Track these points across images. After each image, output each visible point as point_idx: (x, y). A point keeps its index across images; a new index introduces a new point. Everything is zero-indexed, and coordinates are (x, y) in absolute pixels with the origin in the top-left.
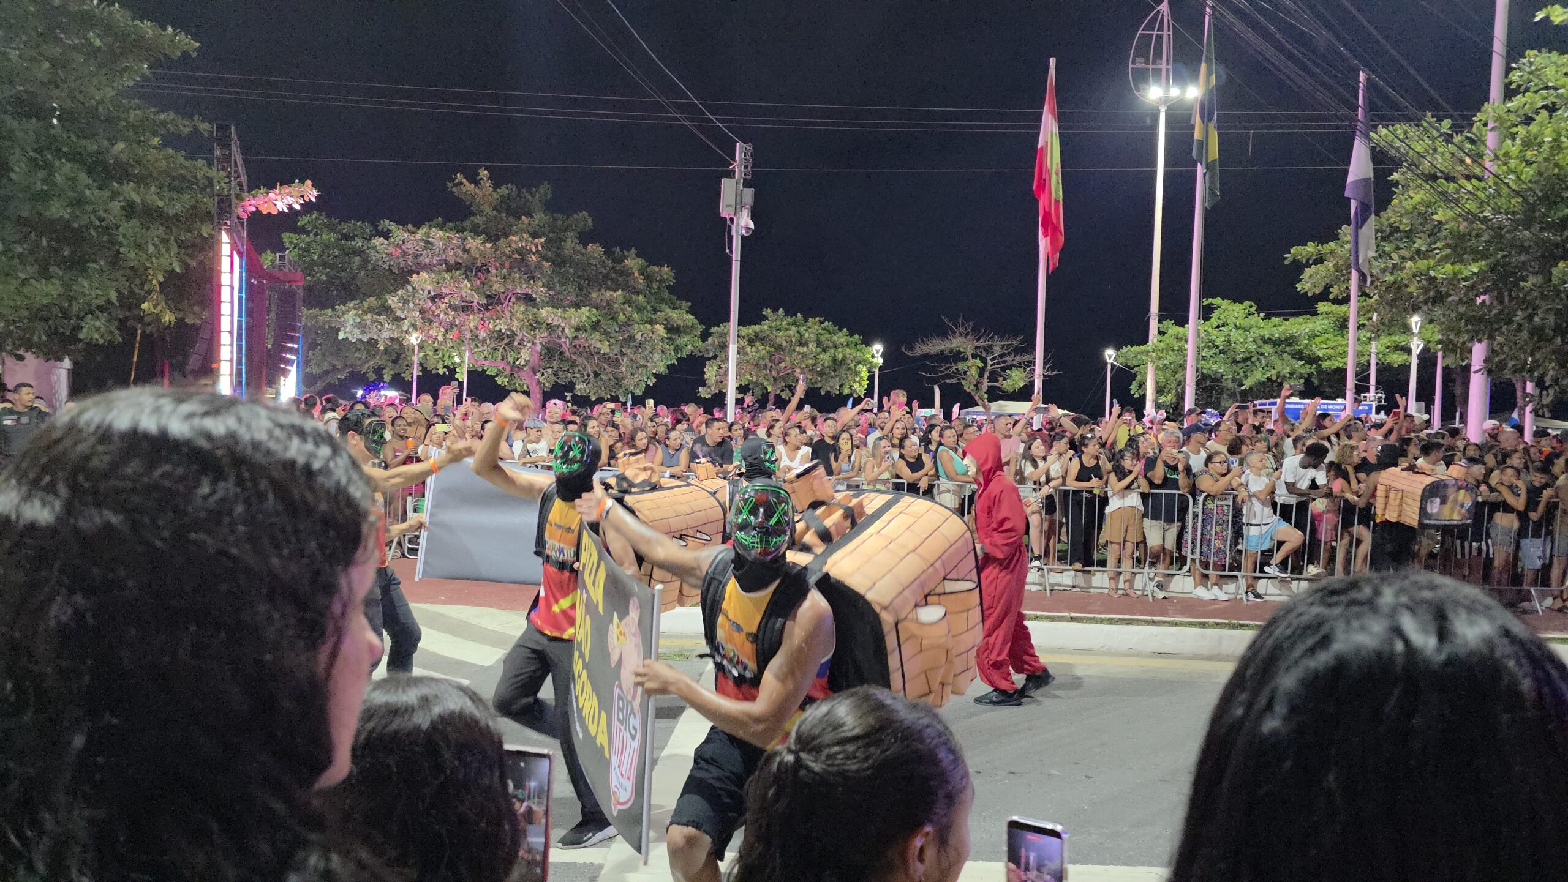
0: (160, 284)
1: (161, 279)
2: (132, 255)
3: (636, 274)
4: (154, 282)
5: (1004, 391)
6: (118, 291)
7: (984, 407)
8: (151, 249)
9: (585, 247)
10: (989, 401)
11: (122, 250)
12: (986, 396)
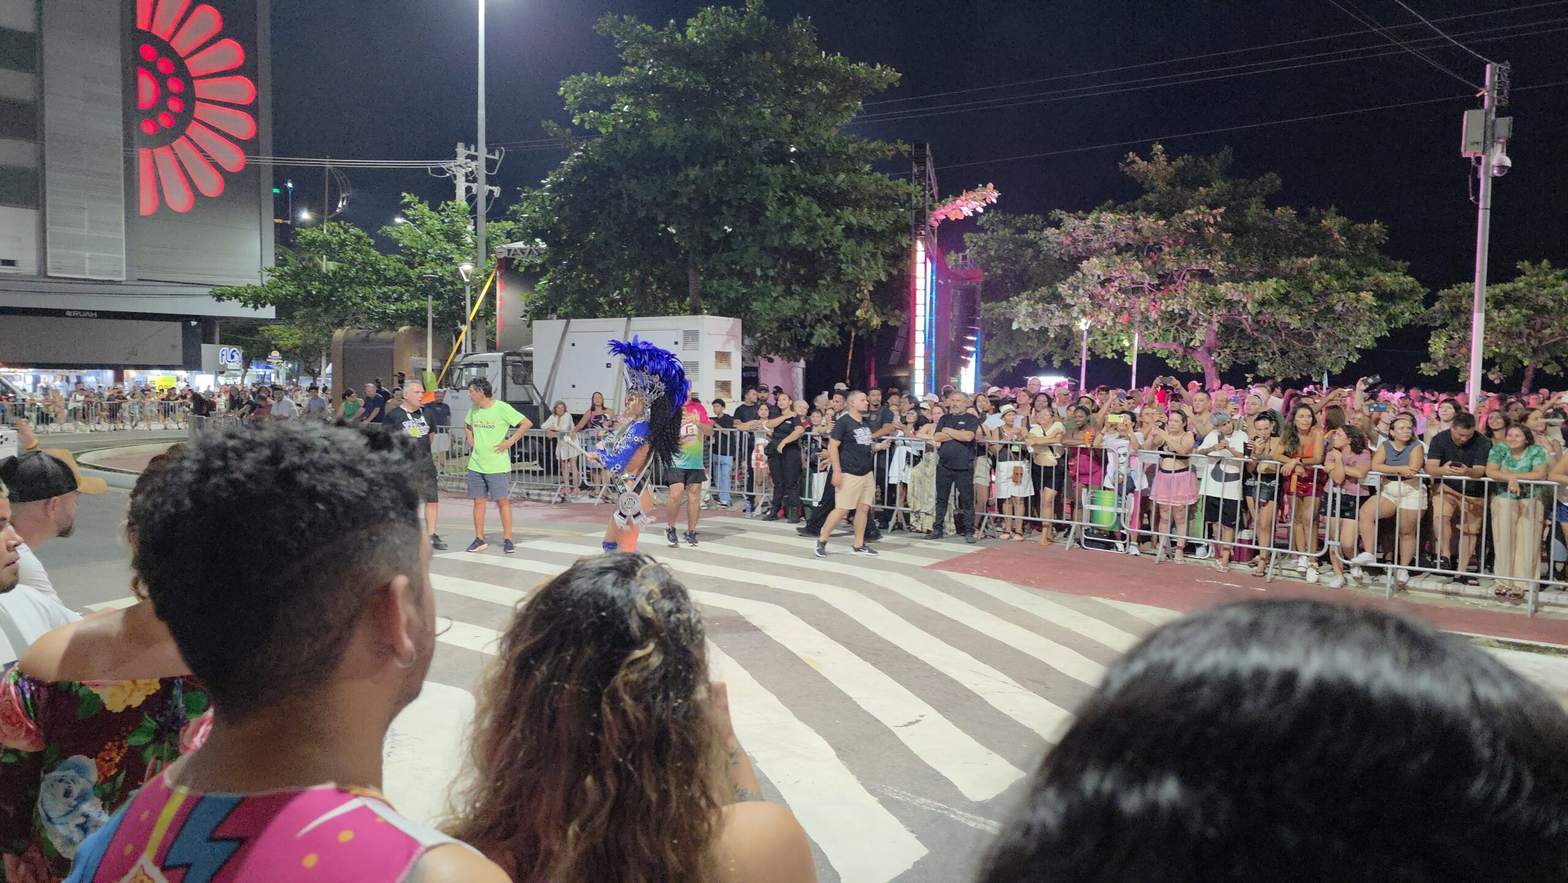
0: (870, 292)
1: (871, 288)
2: (850, 270)
3: (1336, 236)
4: (866, 291)
6: (840, 302)
8: (864, 263)
9: (1273, 210)
11: (843, 266)
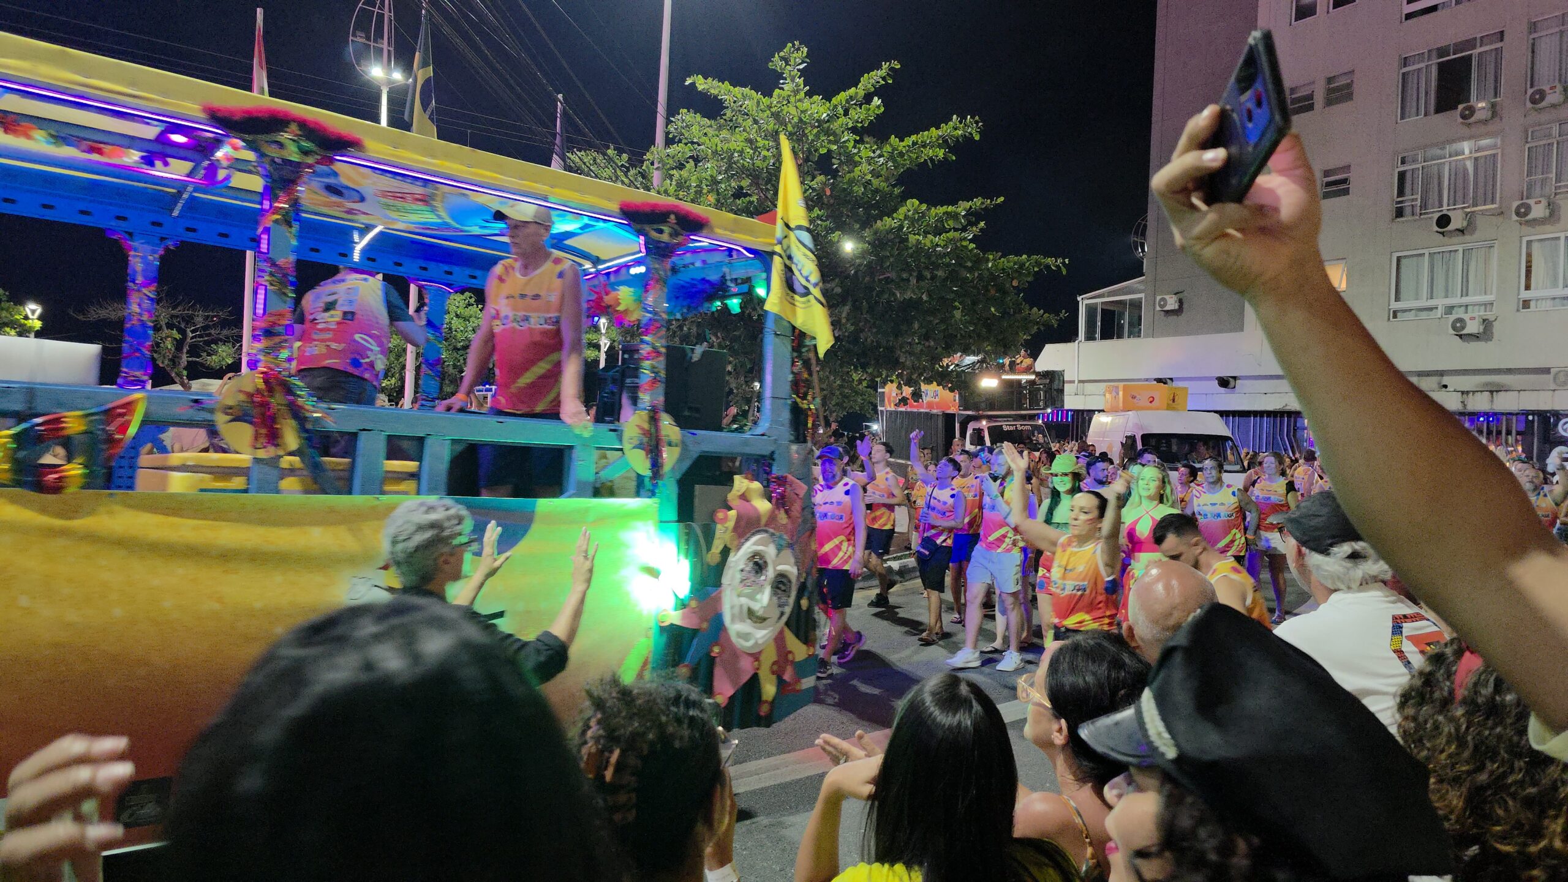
5: (208, 368)
7: (183, 384)
10: (192, 377)
12: (185, 373)
